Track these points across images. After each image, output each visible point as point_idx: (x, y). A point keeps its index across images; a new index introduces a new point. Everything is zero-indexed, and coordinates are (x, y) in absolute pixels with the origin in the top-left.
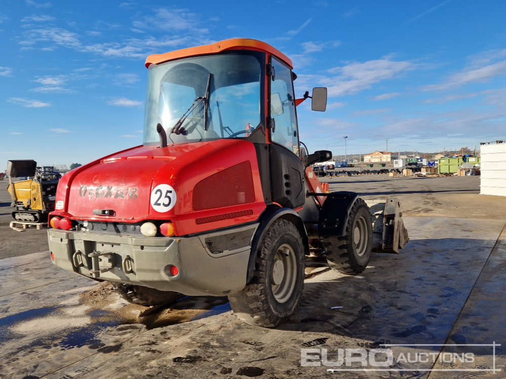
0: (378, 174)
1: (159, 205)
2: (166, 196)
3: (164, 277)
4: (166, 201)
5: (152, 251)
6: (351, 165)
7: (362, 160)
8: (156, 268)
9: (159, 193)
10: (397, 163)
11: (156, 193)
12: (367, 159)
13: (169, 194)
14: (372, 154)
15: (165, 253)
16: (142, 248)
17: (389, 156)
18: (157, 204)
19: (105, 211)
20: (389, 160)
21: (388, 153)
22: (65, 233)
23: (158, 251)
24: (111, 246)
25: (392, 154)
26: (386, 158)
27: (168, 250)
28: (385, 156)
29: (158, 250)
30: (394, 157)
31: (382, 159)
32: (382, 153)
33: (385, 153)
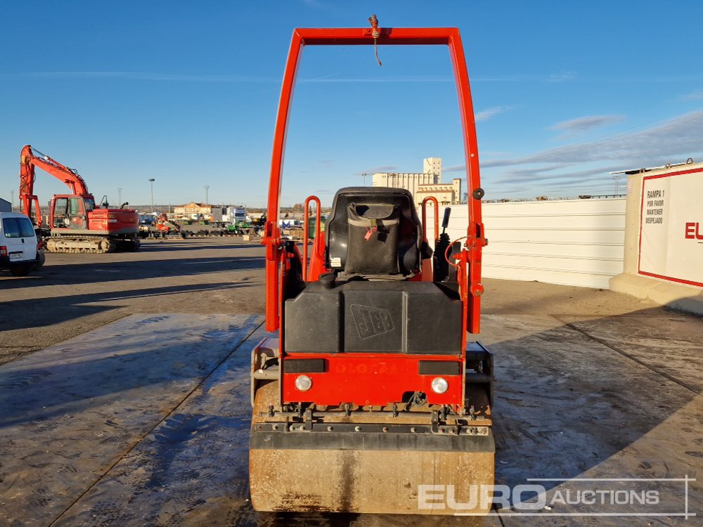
14: (186, 205)
21: (208, 206)
25: (212, 207)
28: (204, 209)
32: (199, 205)
33: (204, 206)
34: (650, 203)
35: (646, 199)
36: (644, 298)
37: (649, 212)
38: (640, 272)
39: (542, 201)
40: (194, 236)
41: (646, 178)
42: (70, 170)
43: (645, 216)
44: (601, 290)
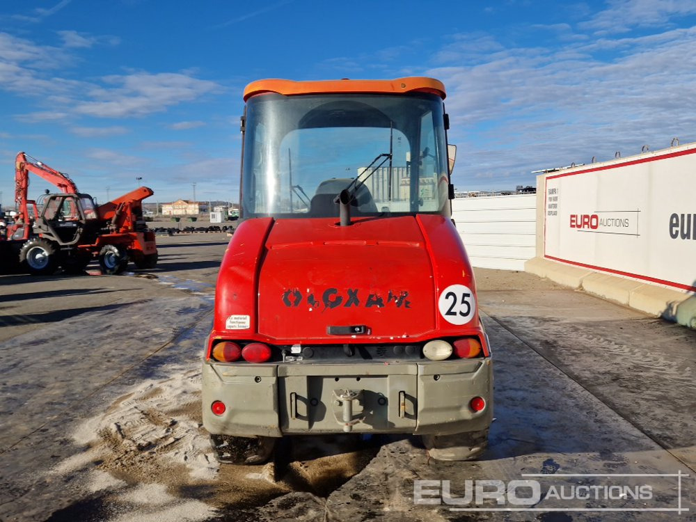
0: (207, 232)
1: (455, 314)
2: (463, 302)
3: (466, 414)
4: (464, 309)
5: (454, 380)
6: (148, 218)
7: (160, 211)
8: (457, 404)
9: (451, 298)
10: (214, 216)
11: (447, 297)
12: (166, 210)
13: (466, 299)
14: (174, 202)
15: (472, 382)
16: (436, 377)
17: (197, 206)
18: (449, 313)
19: (355, 327)
20: (197, 212)
21: (196, 203)
22: (271, 368)
23: (462, 380)
24: (355, 379)
25: (200, 204)
26: (193, 210)
27: (476, 377)
28: (192, 206)
29: (463, 378)
30: (204, 208)
31: (187, 210)
32: (187, 202)
33: (192, 203)
34: (550, 199)
35: (548, 196)
36: (544, 276)
37: (550, 207)
38: (546, 256)
39: (473, 198)
40: (180, 233)
41: (548, 178)
42: (62, 174)
43: (548, 210)
44: (517, 272)
